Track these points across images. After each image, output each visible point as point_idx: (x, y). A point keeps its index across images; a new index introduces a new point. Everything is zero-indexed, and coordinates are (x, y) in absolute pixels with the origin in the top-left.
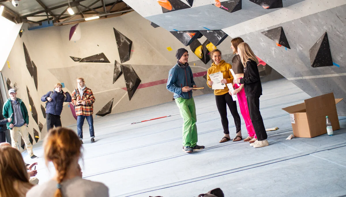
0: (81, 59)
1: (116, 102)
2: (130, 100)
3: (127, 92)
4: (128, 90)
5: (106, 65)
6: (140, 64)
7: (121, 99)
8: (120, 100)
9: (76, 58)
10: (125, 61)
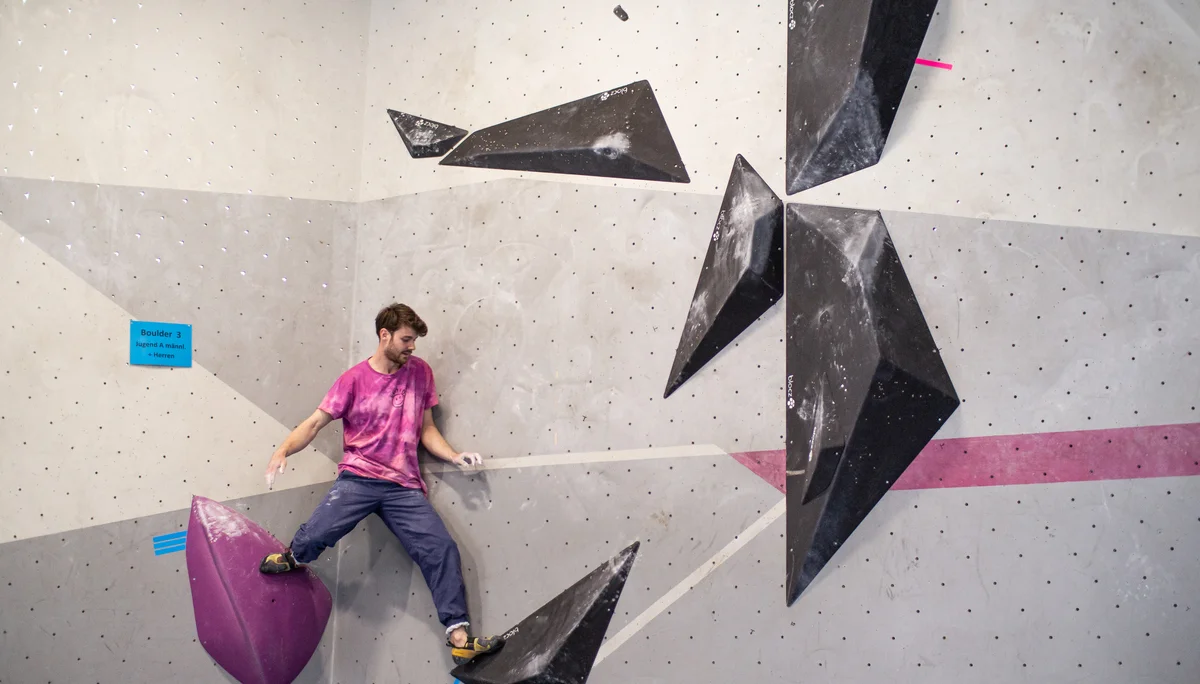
0: (459, 133)
1: (651, 593)
2: (792, 597)
3: (780, 508)
4: (791, 486)
5: (649, 197)
6: (980, 215)
7: (706, 568)
8: (694, 579)
9: (427, 125)
10: (829, 175)
